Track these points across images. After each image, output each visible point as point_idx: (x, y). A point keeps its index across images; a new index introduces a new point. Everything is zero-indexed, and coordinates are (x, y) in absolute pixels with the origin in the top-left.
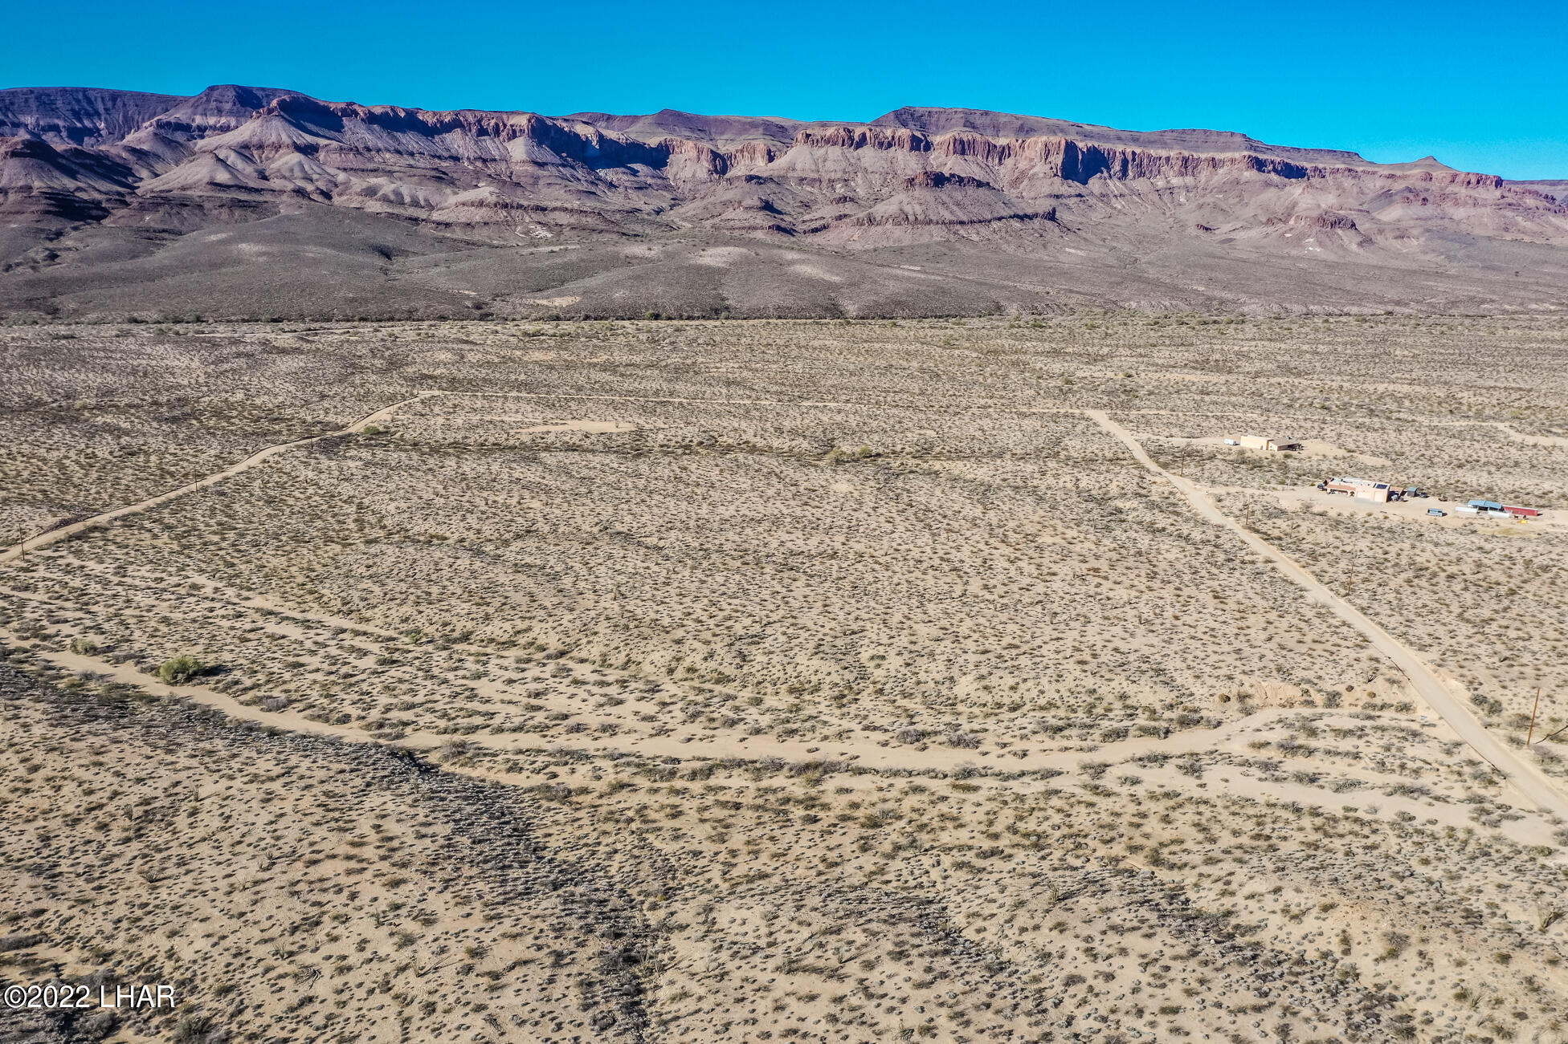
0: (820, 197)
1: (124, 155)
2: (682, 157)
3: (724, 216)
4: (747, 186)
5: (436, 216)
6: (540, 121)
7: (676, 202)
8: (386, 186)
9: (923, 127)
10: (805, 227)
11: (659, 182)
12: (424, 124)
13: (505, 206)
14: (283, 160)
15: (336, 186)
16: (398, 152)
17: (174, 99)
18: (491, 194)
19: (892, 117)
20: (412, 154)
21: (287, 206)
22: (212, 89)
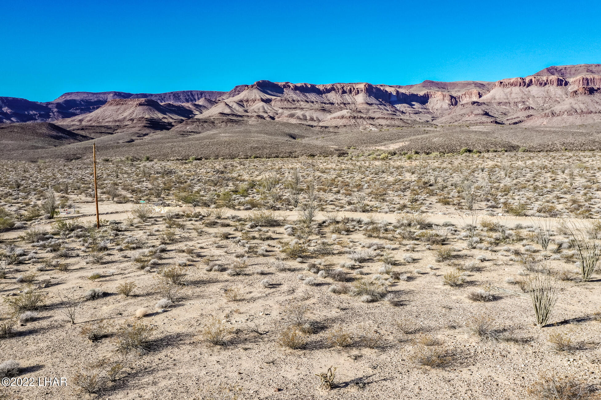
0: (511, 111)
1: (191, 106)
2: (436, 99)
3: (463, 120)
4: (472, 107)
5: (321, 124)
6: (370, 86)
7: (434, 119)
8: (299, 113)
9: (562, 75)
10: (508, 122)
11: (425, 110)
12: (319, 90)
13: (354, 117)
14: (256, 106)
15: (277, 114)
16: (308, 102)
17: (224, 93)
18: (347, 113)
19: (546, 71)
20: (313, 102)
21: (252, 121)
22: (237, 87)
